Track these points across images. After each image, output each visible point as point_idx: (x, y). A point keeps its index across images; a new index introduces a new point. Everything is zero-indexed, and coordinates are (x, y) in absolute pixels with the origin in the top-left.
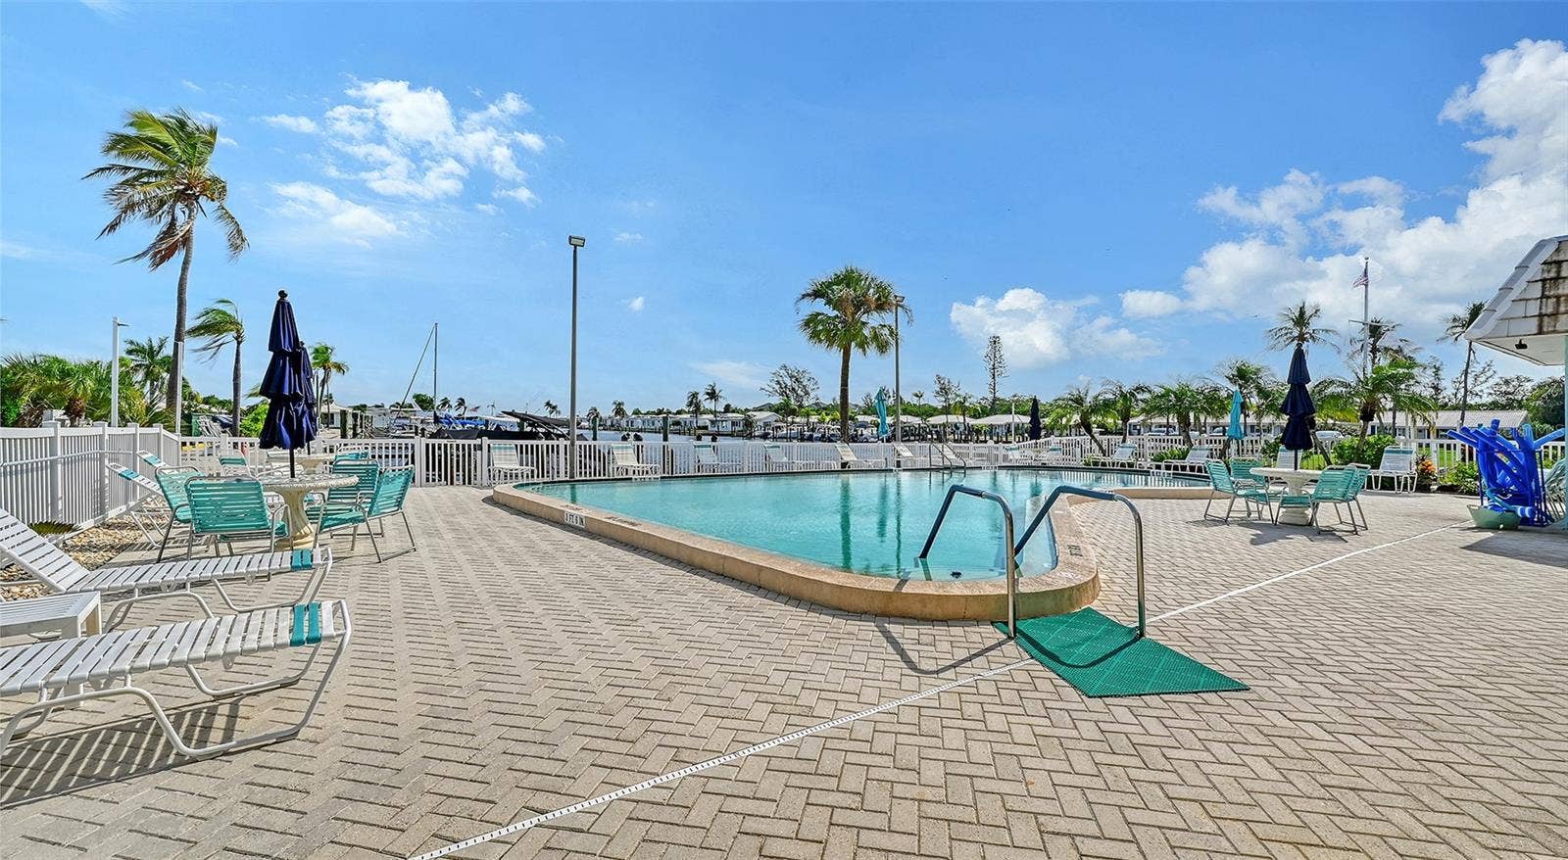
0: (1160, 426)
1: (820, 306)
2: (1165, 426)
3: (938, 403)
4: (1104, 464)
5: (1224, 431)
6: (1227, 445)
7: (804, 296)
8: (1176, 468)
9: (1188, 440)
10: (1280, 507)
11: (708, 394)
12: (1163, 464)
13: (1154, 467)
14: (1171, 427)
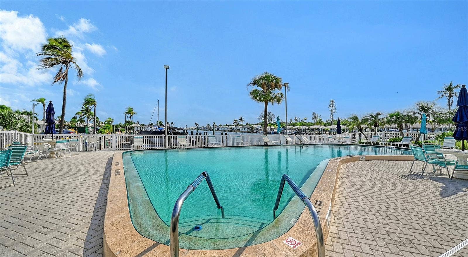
0: (392, 129)
1: (256, 87)
2: (394, 129)
3: (313, 121)
4: (366, 143)
5: (417, 130)
6: (419, 135)
7: (250, 84)
8: (397, 145)
9: (402, 134)
10: (454, 170)
11: (240, 120)
12: (391, 143)
13: (387, 145)
14: (396, 129)
